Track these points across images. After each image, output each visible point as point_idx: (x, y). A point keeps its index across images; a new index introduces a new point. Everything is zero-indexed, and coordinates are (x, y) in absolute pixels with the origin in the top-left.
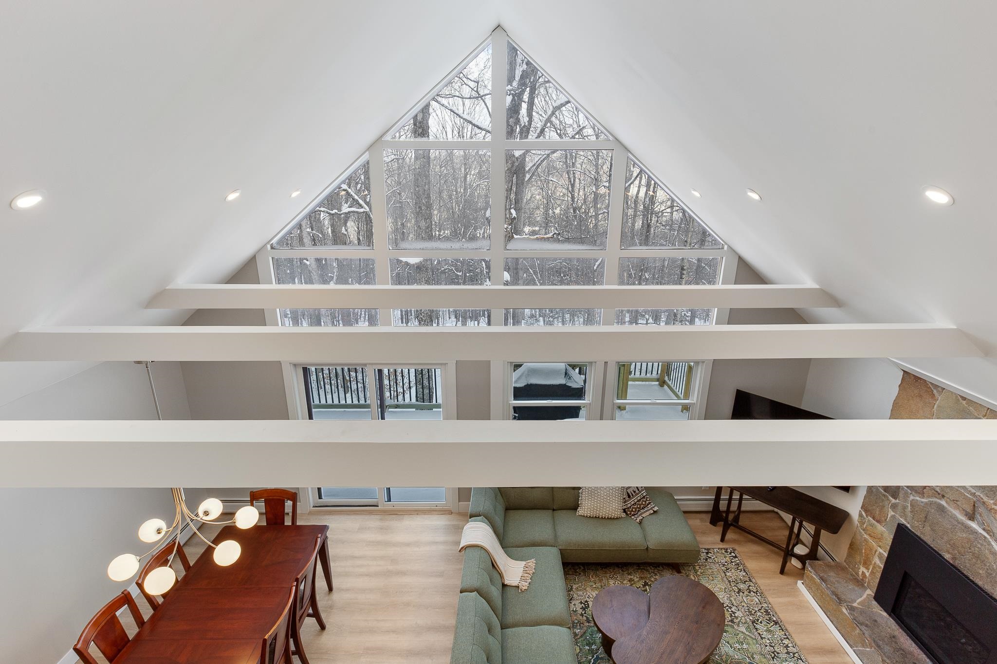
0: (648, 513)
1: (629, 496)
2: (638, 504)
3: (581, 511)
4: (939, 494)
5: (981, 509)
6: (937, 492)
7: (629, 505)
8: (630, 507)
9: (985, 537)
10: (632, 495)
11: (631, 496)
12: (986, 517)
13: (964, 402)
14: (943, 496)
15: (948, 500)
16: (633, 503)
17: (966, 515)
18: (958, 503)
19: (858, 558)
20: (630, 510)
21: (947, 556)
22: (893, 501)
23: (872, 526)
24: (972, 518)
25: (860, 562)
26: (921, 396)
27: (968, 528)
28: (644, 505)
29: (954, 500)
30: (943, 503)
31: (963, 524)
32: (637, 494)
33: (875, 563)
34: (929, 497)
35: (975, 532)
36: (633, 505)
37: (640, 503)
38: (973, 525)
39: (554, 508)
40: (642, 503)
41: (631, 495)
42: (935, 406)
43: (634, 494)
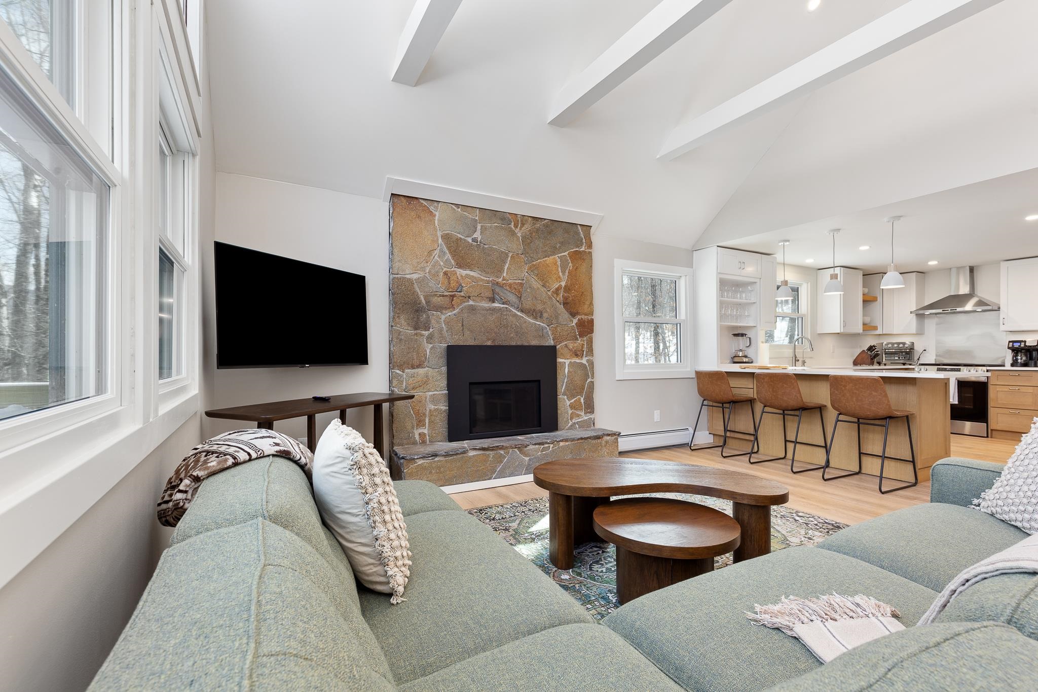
4: (466, 297)
5: (498, 290)
6: (463, 297)
9: (506, 308)
12: (502, 294)
13: (459, 210)
14: (469, 297)
15: (474, 298)
17: (490, 301)
18: (482, 295)
19: (408, 425)
21: (489, 343)
22: (426, 333)
23: (414, 377)
24: (493, 300)
25: (413, 428)
26: (419, 217)
27: (494, 310)
29: (478, 295)
30: (471, 303)
31: (490, 309)
33: (430, 410)
34: (458, 306)
35: (500, 309)
38: (496, 305)
42: (436, 222)
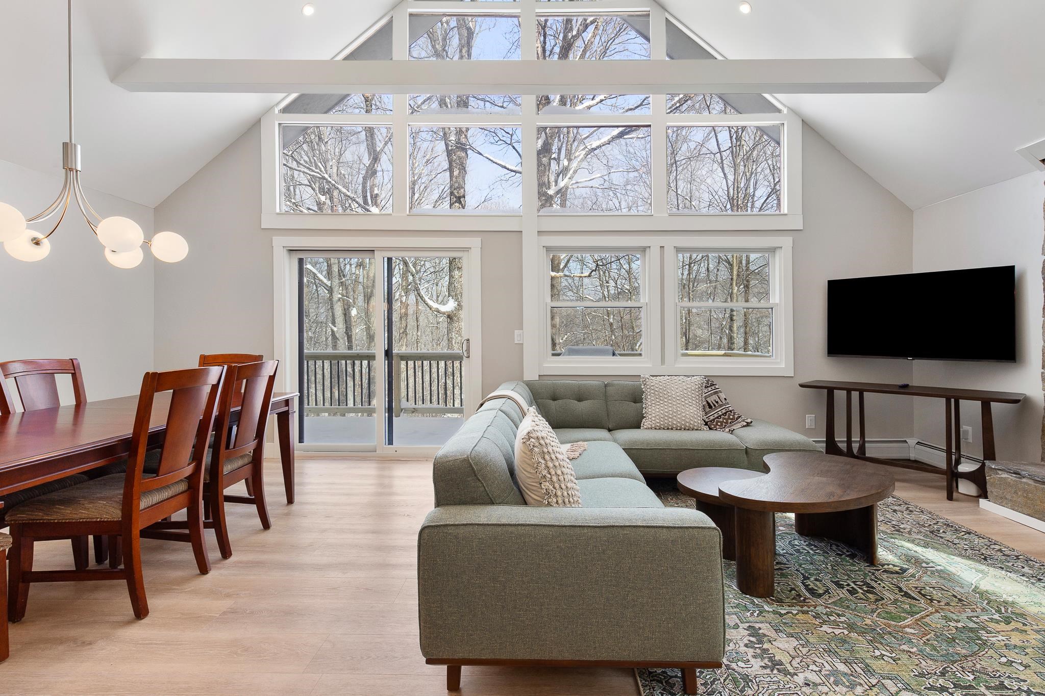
0: (739, 425)
1: (710, 407)
2: (724, 419)
3: (646, 423)
7: (712, 418)
8: (714, 420)
10: (715, 406)
11: (713, 407)
16: (716, 415)
20: (714, 423)
28: (732, 419)
32: (721, 406)
36: (717, 418)
37: (726, 417)
39: (610, 427)
40: (729, 416)
41: (712, 405)
43: (717, 405)
